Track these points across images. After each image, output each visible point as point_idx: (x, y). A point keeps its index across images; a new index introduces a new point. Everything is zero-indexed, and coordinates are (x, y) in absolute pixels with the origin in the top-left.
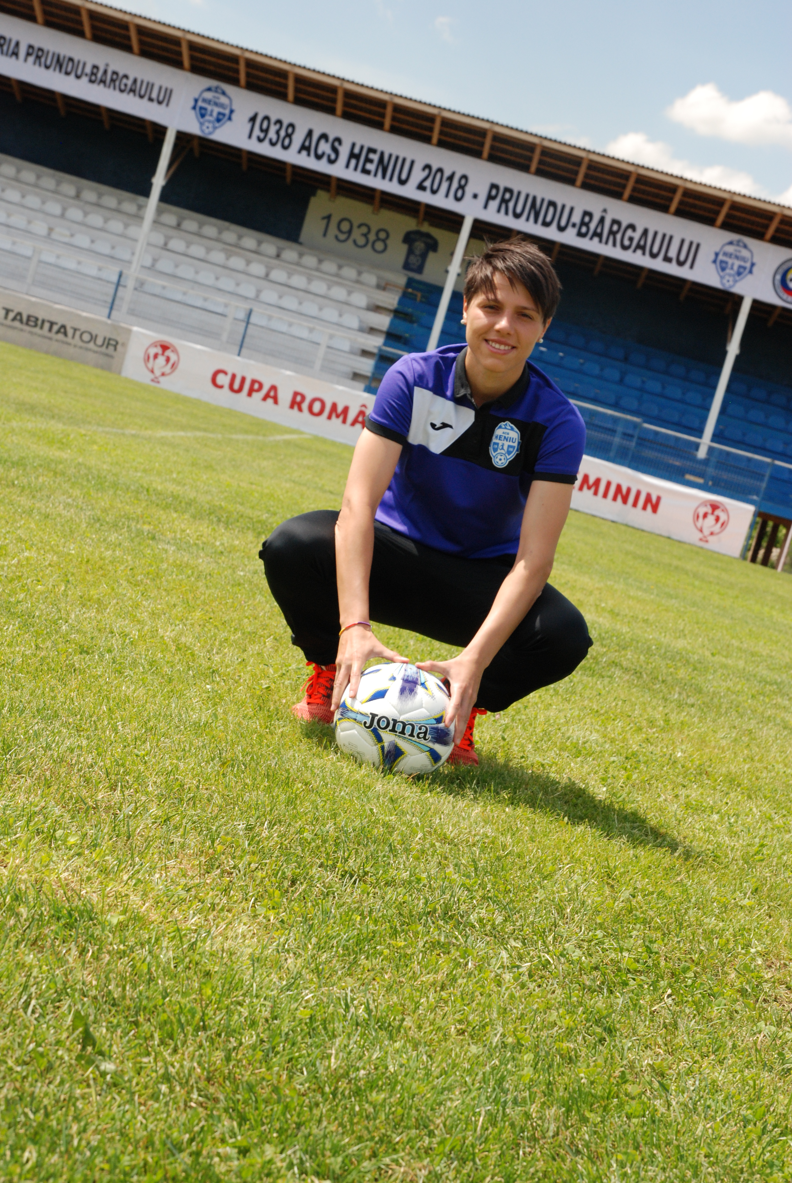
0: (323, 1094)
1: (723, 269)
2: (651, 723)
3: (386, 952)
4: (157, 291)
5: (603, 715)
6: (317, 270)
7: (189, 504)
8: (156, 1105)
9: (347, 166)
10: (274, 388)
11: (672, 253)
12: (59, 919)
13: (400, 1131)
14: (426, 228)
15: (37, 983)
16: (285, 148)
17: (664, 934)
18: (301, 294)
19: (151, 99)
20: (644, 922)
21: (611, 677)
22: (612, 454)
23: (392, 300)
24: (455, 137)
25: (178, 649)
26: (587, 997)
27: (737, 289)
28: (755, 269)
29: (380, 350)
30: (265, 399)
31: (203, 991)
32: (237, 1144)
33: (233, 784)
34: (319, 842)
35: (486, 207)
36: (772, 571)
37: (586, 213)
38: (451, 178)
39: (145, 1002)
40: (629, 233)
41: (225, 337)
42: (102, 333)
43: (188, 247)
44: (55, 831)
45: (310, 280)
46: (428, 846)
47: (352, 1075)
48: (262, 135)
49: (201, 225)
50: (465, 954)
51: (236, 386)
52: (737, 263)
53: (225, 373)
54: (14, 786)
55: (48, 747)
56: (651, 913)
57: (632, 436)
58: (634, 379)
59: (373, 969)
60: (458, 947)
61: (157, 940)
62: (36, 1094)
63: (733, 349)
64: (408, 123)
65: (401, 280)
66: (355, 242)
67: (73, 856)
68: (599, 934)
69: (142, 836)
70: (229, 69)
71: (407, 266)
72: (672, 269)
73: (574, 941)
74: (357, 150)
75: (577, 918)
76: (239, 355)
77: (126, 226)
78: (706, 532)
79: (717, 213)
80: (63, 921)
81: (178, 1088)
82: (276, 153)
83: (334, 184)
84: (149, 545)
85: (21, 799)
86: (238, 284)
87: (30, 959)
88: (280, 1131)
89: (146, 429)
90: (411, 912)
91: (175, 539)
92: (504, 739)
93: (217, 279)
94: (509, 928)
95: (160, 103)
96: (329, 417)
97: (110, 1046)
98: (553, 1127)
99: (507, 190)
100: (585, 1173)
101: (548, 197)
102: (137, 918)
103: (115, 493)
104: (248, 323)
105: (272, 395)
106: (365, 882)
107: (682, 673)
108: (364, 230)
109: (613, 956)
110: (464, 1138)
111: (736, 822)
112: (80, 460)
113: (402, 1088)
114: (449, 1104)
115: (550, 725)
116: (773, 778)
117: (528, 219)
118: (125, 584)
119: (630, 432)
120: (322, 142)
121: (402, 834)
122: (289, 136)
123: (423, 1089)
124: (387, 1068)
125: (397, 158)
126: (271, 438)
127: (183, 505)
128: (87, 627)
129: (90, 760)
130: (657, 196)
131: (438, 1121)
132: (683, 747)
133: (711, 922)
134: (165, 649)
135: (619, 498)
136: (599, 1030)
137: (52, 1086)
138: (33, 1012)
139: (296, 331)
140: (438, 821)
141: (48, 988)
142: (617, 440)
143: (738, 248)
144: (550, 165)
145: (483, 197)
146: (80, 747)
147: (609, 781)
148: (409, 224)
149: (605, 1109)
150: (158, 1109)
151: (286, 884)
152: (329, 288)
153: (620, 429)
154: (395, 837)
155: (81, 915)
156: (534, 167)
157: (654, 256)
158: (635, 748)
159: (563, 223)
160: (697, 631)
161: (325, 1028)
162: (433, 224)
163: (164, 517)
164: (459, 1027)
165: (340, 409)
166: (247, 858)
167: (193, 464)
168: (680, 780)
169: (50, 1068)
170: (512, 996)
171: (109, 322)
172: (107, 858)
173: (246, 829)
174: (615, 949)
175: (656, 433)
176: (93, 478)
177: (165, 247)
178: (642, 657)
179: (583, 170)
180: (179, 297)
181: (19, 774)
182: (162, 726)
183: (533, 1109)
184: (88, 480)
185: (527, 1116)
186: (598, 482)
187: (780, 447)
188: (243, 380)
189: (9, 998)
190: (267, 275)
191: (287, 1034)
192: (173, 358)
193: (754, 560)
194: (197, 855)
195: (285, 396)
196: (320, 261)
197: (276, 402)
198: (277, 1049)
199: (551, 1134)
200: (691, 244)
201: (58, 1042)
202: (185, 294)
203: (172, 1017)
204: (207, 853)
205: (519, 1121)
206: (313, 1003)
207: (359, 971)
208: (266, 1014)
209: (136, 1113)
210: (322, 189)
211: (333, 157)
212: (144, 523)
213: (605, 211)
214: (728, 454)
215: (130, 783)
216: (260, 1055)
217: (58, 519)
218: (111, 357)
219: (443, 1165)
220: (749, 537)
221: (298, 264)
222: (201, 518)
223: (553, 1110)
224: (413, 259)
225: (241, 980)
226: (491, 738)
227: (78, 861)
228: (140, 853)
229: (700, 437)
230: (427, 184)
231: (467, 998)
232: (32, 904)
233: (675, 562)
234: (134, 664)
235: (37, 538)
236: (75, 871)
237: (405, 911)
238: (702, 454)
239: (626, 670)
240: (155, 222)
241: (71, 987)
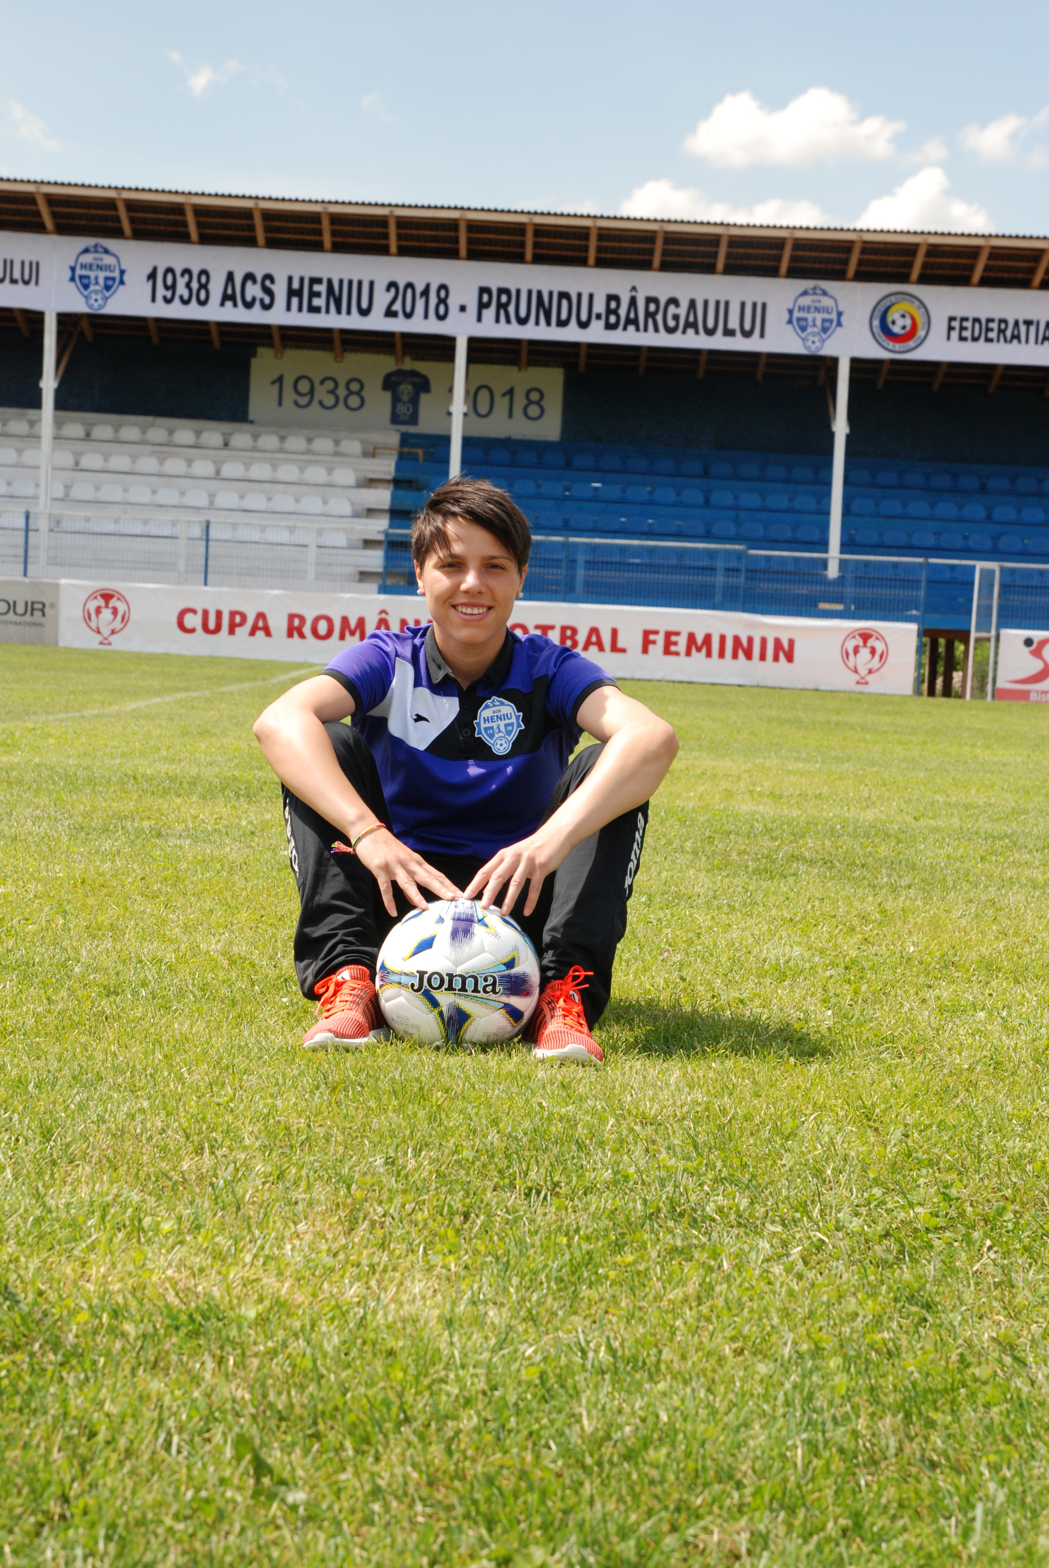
0: (584, 1467)
1: (803, 329)
2: (864, 919)
3: (612, 1274)
4: (81, 526)
5: (799, 922)
6: (281, 451)
7: (193, 783)
8: (374, 1530)
9: (289, 308)
10: (261, 616)
11: (733, 323)
12: (177, 1328)
13: (699, 1490)
14: (409, 364)
15: (175, 1414)
16: (203, 303)
17: (960, 1173)
18: (268, 486)
19: (13, 281)
20: (931, 1164)
21: (794, 875)
22: (718, 599)
23: (386, 467)
24: (419, 238)
25: (232, 962)
26: (887, 1273)
27: (827, 351)
28: (844, 319)
29: (387, 534)
30: (252, 633)
31: (392, 1376)
32: (493, 1556)
33: (352, 1111)
34: (484, 1158)
35: (479, 319)
36: (960, 701)
37: (611, 298)
38: (426, 293)
39: (320, 1407)
40: (672, 310)
41: (181, 565)
42: (21, 598)
43: (106, 460)
44: (140, 1221)
45: (274, 467)
46: (625, 1132)
47: (617, 1436)
48: (169, 294)
49: (117, 428)
50: (715, 1255)
51: (212, 625)
52: (819, 317)
53: (194, 611)
54: (69, 1179)
55: (101, 1120)
56: (936, 1150)
57: (738, 570)
58: (722, 497)
59: (602, 1299)
60: (703, 1246)
61: (313, 1327)
62: (214, 1553)
63: (841, 427)
64: (353, 235)
65: (394, 439)
66: (321, 403)
67: (173, 1248)
68: (877, 1192)
69: (254, 1203)
70: (106, 218)
71: (395, 419)
72: (738, 344)
73: (847, 1209)
74: (296, 285)
75: (842, 1178)
76: (206, 584)
77: (20, 451)
78: (863, 671)
79: (779, 258)
80: (183, 1331)
81: (395, 1504)
82: (193, 312)
83: (276, 335)
84: (155, 845)
85: (84, 1192)
86: (182, 494)
87: (156, 1385)
88: (545, 1527)
89: (110, 704)
90: (628, 1219)
91: (187, 829)
92: (683, 979)
93: (154, 492)
94: (760, 1211)
95: (26, 283)
96: (342, 637)
97: (293, 1470)
98: (893, 1443)
99: (501, 291)
100: (952, 1489)
101: (557, 289)
102: (279, 1304)
103: (93, 790)
104: (207, 540)
105: (261, 625)
106: (557, 1195)
107: (884, 850)
108: (330, 385)
109: (902, 1215)
110: (785, 1480)
111: (1009, 1015)
112: (37, 760)
113: (685, 1436)
114: (751, 1443)
115: (736, 950)
116: (1040, 951)
117: (537, 323)
118: (139, 898)
119: (734, 565)
120: (249, 284)
121: (587, 1125)
122: (204, 286)
123: (712, 1431)
124: (657, 1417)
125: (350, 282)
126: (274, 681)
127: (185, 785)
128: (107, 963)
129: (159, 1124)
130: (695, 254)
131: (744, 1467)
132: (915, 939)
133: (1015, 1145)
134: (215, 966)
135: (741, 654)
136: (914, 1309)
137: (231, 1538)
138: (179, 1452)
139: (272, 536)
140: (629, 1099)
141: (190, 1418)
142: (720, 579)
143: (815, 298)
144: (549, 246)
145: (473, 308)
146: (142, 1110)
147: (833, 1000)
148: (386, 364)
149: (953, 1402)
150: (378, 1534)
151: (458, 1220)
152: (302, 471)
153: (720, 564)
154: (581, 1131)
155: (206, 1318)
156: (529, 254)
157: (710, 332)
158: (853, 953)
159: (584, 317)
160: (887, 794)
161: (563, 1386)
162: (416, 358)
163: (166, 806)
164: (734, 1346)
165: (353, 623)
166: (398, 1201)
167: (184, 734)
168: (922, 979)
169: (221, 1516)
170: (791, 1293)
171: (27, 580)
172: (217, 1239)
173: (386, 1163)
174: (902, 1207)
175: (768, 559)
176: (61, 778)
177: (77, 467)
178: (827, 842)
179: (593, 243)
180: (110, 527)
181: (71, 1162)
182: (241, 1062)
183: (861, 1425)
184: (54, 783)
185: (856, 1434)
186: (708, 638)
187: (931, 541)
188: (219, 614)
189: (141, 1442)
190: (218, 472)
191: (516, 1404)
192: (121, 607)
193: (931, 692)
194: (331, 1211)
195: (278, 623)
196: (282, 439)
197: (268, 633)
198: (509, 1426)
199: (892, 1451)
200: (754, 305)
201: (222, 1481)
202: (116, 521)
203: (362, 1416)
204: (345, 1205)
205: (847, 1443)
206: (538, 1358)
207: (583, 1306)
208: (482, 1385)
209: (351, 1546)
210: (264, 345)
211: (267, 300)
212: (142, 819)
213: (634, 289)
214: (867, 564)
215: (220, 1140)
216: (489, 1438)
217: (30, 839)
218: (40, 625)
219: (766, 1521)
220: (919, 666)
221: (255, 449)
222: (213, 797)
223: (888, 1419)
224: (401, 409)
225: (438, 1350)
226: (666, 982)
227: (180, 1252)
228: (259, 1225)
229: (826, 551)
230: (397, 307)
231: (734, 1306)
232: (138, 1318)
233: (834, 718)
234: (181, 994)
235: (10, 868)
236: (182, 1264)
237: (621, 1218)
238: (833, 572)
239: (812, 862)
240: (56, 438)
241: (219, 1409)
